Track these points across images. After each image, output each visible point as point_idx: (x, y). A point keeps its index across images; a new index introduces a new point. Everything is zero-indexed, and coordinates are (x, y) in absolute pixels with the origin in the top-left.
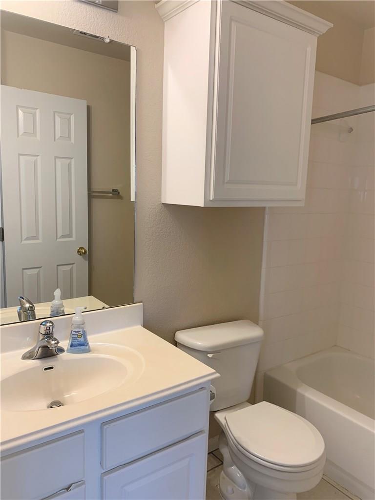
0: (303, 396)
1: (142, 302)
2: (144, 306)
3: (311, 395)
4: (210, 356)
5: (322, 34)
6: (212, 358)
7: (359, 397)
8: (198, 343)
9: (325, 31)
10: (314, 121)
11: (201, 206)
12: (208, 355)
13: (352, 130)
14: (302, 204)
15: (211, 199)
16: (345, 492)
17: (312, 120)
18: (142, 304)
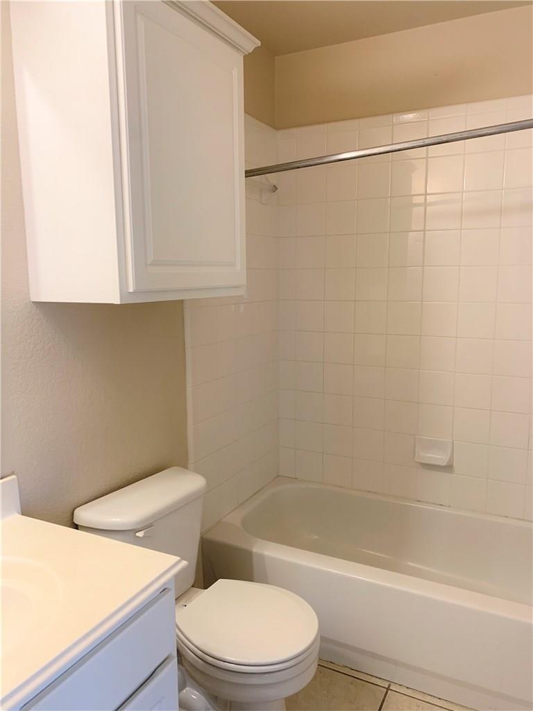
0: (262, 557)
1: (13, 473)
2: (18, 478)
3: (270, 552)
4: (141, 536)
5: (247, 53)
6: (144, 537)
7: (316, 537)
8: (114, 520)
9: (251, 51)
10: (249, 173)
11: (115, 303)
12: (137, 534)
13: (277, 189)
14: (242, 292)
15: (131, 290)
16: (331, 666)
17: (246, 172)
18: (14, 477)
